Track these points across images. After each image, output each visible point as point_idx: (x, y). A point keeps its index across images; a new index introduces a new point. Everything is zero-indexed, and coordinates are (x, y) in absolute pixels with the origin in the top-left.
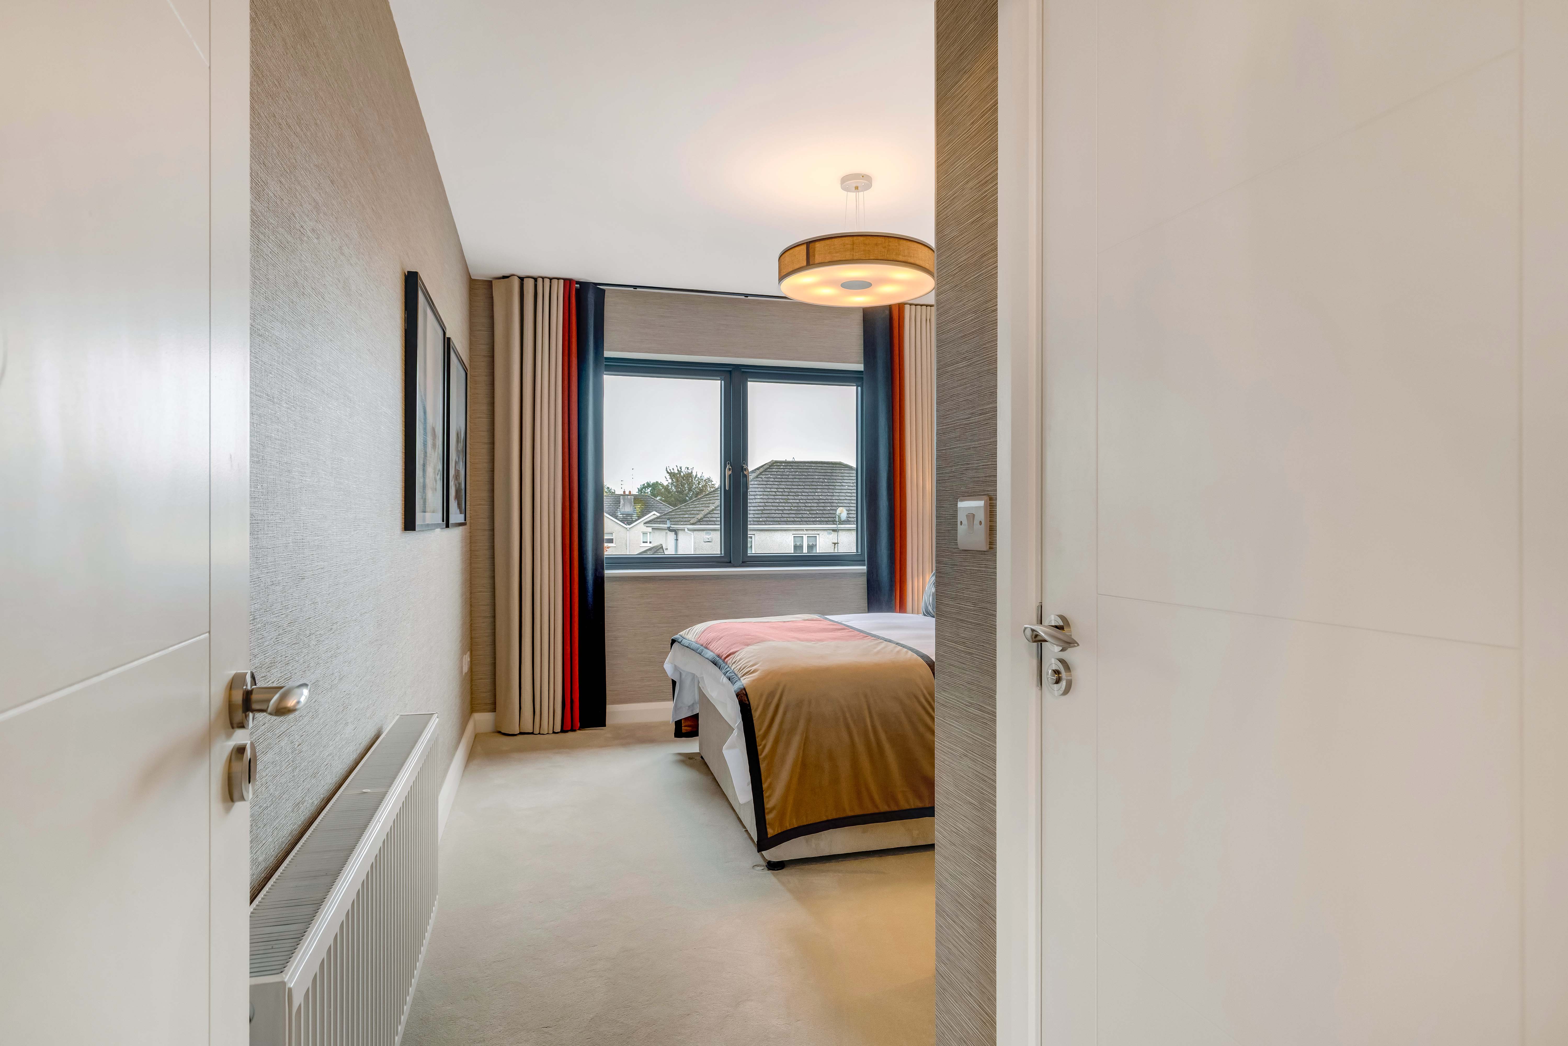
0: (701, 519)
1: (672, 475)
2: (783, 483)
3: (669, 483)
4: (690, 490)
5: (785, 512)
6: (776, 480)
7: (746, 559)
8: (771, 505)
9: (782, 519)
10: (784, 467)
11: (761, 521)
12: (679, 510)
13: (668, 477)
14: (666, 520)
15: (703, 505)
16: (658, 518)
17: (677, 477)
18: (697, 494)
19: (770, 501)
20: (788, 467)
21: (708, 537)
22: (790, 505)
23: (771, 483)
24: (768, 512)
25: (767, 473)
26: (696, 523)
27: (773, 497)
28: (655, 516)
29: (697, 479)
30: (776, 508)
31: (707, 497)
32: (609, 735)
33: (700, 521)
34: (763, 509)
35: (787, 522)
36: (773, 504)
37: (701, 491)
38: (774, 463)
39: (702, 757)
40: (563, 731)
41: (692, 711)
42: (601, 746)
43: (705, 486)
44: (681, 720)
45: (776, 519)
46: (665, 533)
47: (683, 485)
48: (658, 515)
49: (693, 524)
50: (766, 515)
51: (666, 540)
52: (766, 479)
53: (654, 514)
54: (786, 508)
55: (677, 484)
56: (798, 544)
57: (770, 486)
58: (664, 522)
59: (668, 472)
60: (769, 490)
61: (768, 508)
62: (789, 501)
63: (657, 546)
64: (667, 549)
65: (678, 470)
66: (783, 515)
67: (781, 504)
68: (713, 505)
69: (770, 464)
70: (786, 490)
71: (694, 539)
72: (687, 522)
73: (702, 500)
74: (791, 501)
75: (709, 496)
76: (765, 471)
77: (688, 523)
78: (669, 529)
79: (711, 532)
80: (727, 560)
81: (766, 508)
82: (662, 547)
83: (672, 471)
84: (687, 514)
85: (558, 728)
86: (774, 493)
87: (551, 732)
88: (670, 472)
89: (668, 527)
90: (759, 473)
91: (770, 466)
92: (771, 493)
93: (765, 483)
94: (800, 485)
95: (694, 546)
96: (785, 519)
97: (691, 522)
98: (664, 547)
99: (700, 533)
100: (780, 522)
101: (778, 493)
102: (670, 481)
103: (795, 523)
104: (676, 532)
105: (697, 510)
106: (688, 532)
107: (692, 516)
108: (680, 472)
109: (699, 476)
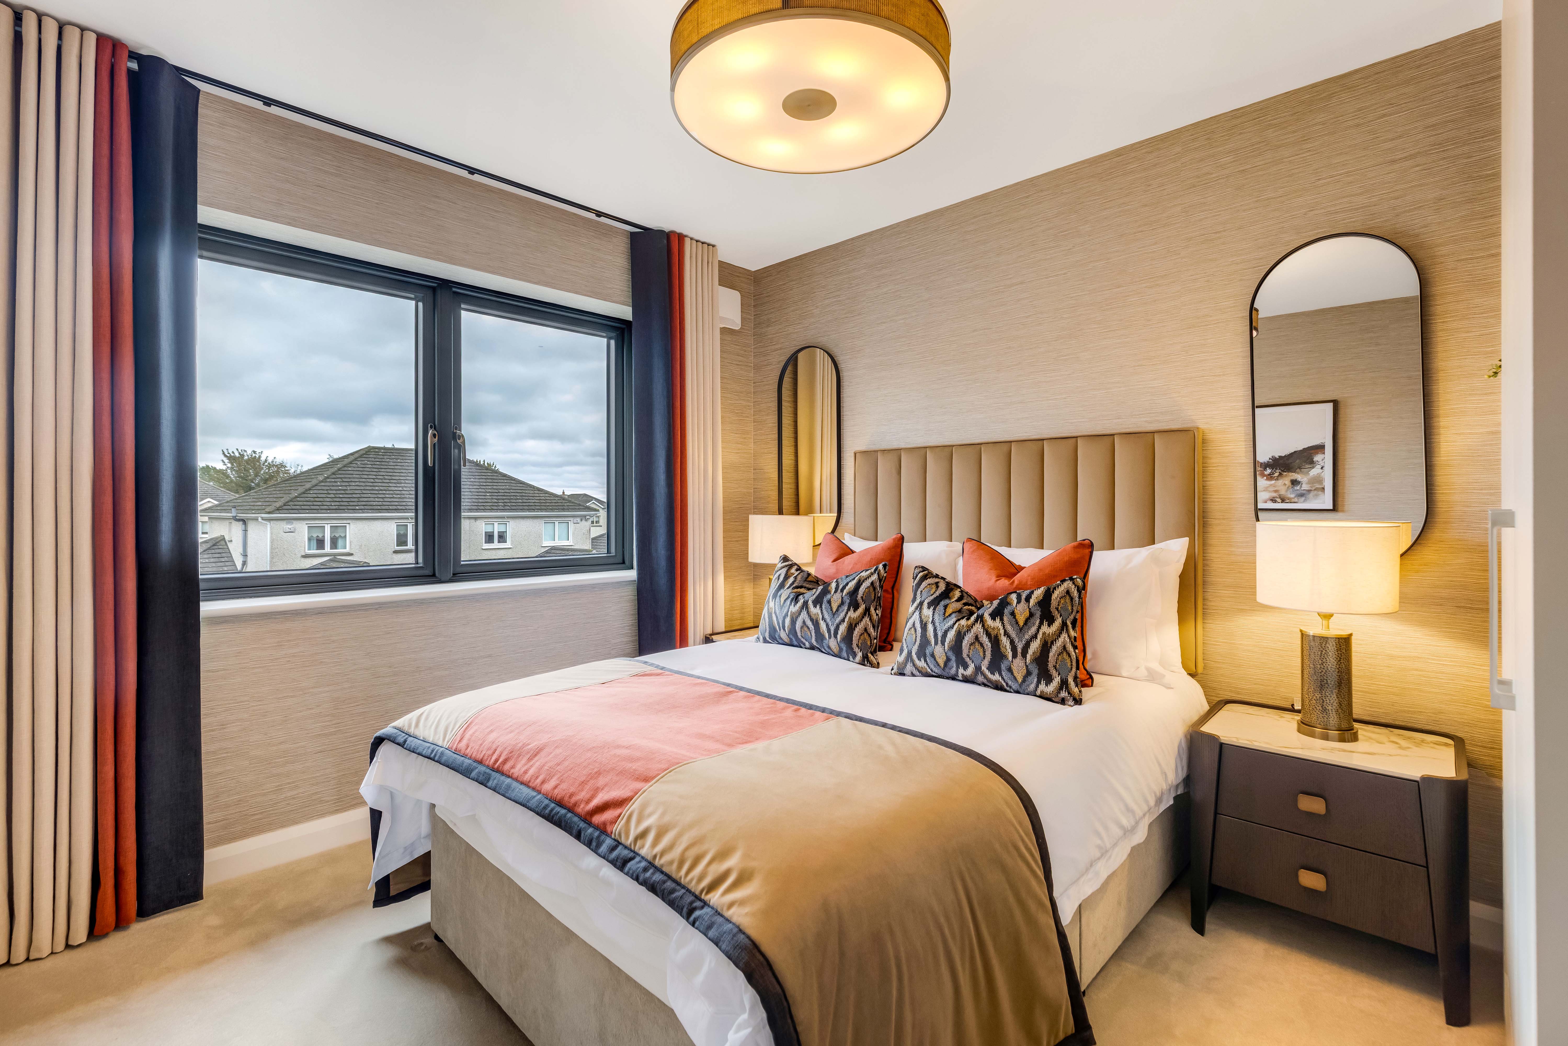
0: (281, 507)
1: (231, 459)
2: (383, 470)
3: (228, 468)
4: (256, 475)
5: (386, 500)
6: (374, 466)
7: (459, 570)
8: (369, 492)
9: (384, 507)
10: (384, 454)
11: (358, 509)
12: (247, 497)
13: (226, 461)
14: (230, 508)
15: (281, 492)
16: (217, 506)
17: (239, 461)
18: (266, 481)
19: (368, 488)
20: (388, 454)
21: (290, 527)
22: (391, 492)
23: (368, 469)
24: (366, 500)
25: (363, 459)
26: (273, 511)
27: (371, 484)
28: (210, 505)
29: (266, 464)
30: (375, 496)
31: (286, 482)
32: (214, 920)
33: (278, 510)
34: (360, 496)
35: (388, 510)
36: (372, 492)
37: (271, 477)
38: (371, 449)
39: (437, 937)
40: (95, 933)
41: (411, 853)
42: (202, 962)
43: (278, 472)
44: (389, 874)
45: (376, 507)
46: (228, 523)
47: (246, 470)
48: (216, 503)
49: (269, 513)
50: (364, 503)
51: (230, 531)
52: (362, 466)
53: (209, 502)
54: (387, 496)
55: (239, 469)
56: (402, 532)
57: (368, 473)
58: (229, 511)
59: (225, 456)
60: (366, 477)
61: (365, 496)
62: (390, 489)
63: (217, 538)
64: (231, 541)
65: (239, 453)
66: (384, 503)
67: (380, 492)
68: (296, 491)
69: (366, 450)
70: (386, 477)
71: (271, 529)
72: (260, 510)
73: (279, 486)
74: (393, 489)
75: (289, 482)
76: (361, 457)
77: (263, 511)
78: (235, 519)
79: (293, 521)
80: (428, 572)
81: (363, 495)
82: (224, 538)
83: (232, 455)
84: (260, 501)
85: (80, 932)
86: (372, 480)
87: (60, 945)
88: (228, 455)
89: (233, 516)
90: (353, 458)
91: (367, 452)
92: (368, 480)
93: (362, 469)
94: (402, 473)
95: (271, 537)
96: (387, 507)
97: (267, 510)
98: (227, 538)
99: (279, 523)
100: (380, 511)
101: (377, 480)
102: (229, 465)
103: (398, 511)
104: (244, 521)
105: (274, 497)
106: (263, 521)
107: (268, 504)
108: (242, 456)
109: (270, 460)
